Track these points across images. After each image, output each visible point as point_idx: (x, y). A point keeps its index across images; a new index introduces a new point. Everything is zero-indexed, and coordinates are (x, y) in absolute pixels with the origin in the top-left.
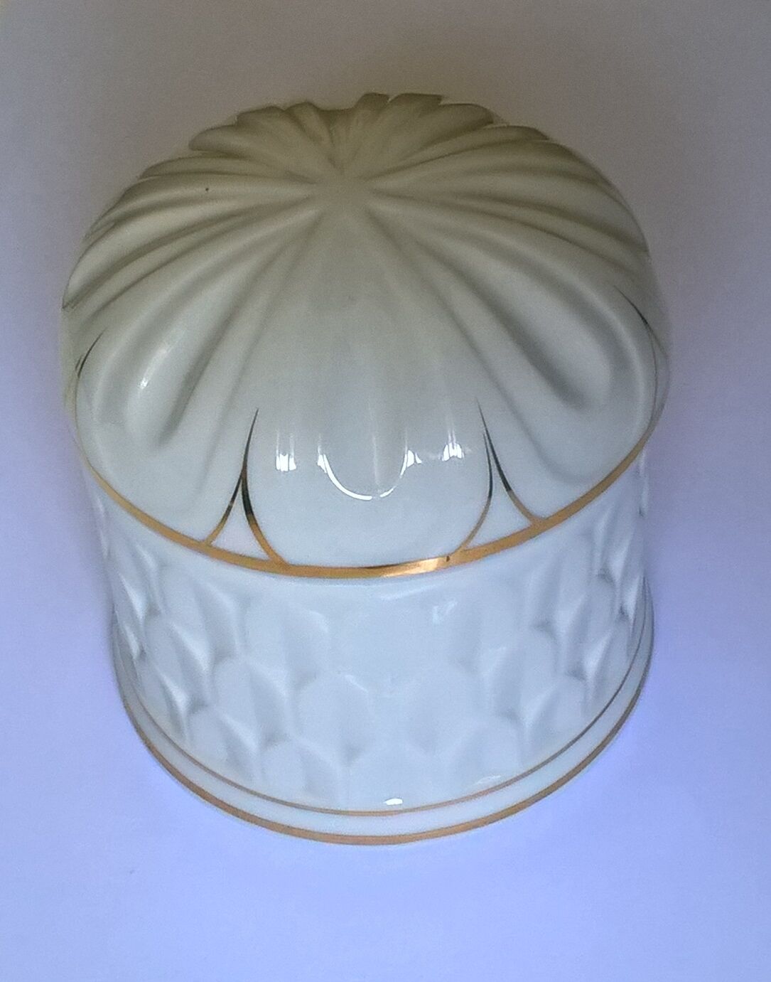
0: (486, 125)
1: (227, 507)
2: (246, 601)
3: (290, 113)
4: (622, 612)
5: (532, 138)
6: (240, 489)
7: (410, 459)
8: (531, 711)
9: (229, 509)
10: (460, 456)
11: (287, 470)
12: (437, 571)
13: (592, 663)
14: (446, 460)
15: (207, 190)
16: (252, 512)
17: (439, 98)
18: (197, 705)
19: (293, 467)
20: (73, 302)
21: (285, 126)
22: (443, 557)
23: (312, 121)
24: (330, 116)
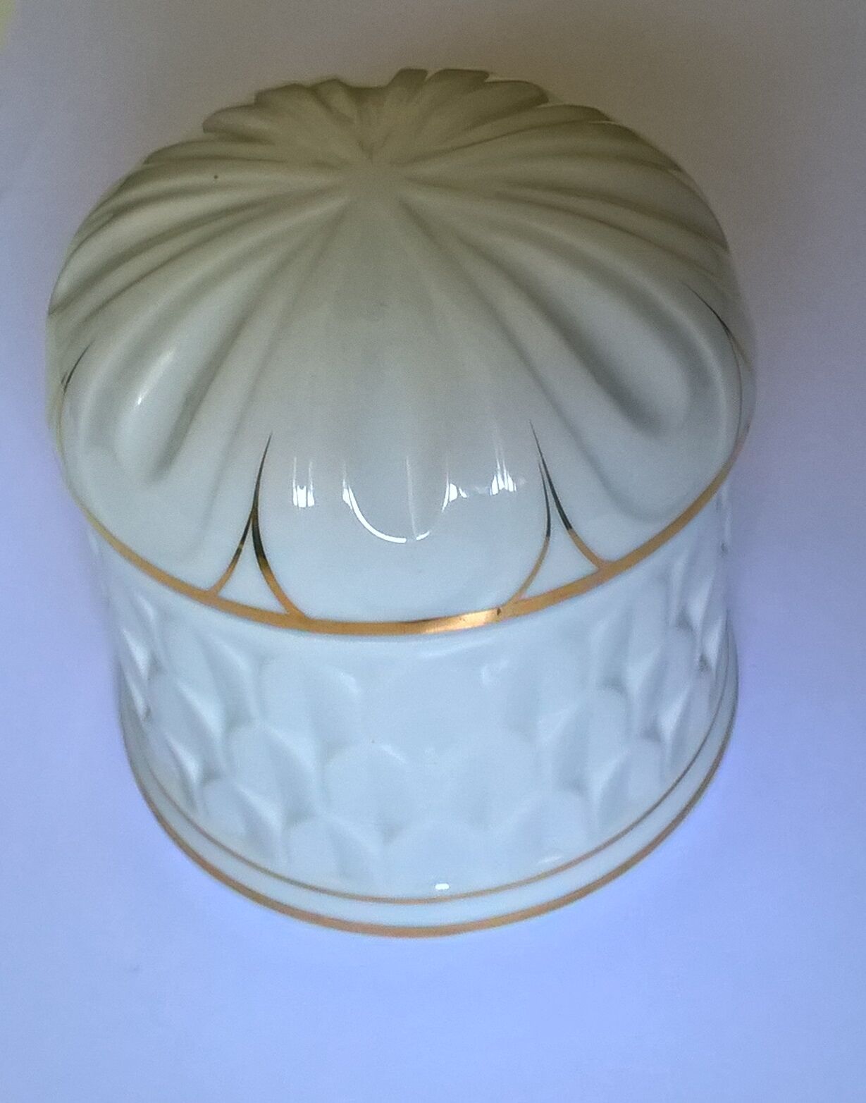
0: (539, 104)
1: (236, 549)
2: (261, 660)
3: (316, 91)
4: (703, 660)
5: (591, 119)
6: (250, 528)
7: (452, 492)
8: (599, 779)
9: (239, 552)
10: (511, 489)
11: (304, 506)
12: (487, 626)
13: (669, 722)
14: (494, 493)
15: (216, 177)
16: (264, 557)
17: (485, 74)
18: (210, 775)
19: (311, 503)
20: (59, 308)
21: (309, 106)
22: (493, 609)
23: (340, 101)
24: (359, 94)
